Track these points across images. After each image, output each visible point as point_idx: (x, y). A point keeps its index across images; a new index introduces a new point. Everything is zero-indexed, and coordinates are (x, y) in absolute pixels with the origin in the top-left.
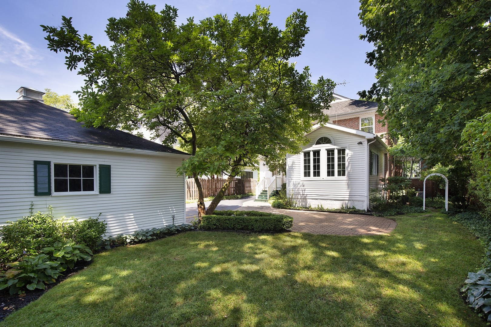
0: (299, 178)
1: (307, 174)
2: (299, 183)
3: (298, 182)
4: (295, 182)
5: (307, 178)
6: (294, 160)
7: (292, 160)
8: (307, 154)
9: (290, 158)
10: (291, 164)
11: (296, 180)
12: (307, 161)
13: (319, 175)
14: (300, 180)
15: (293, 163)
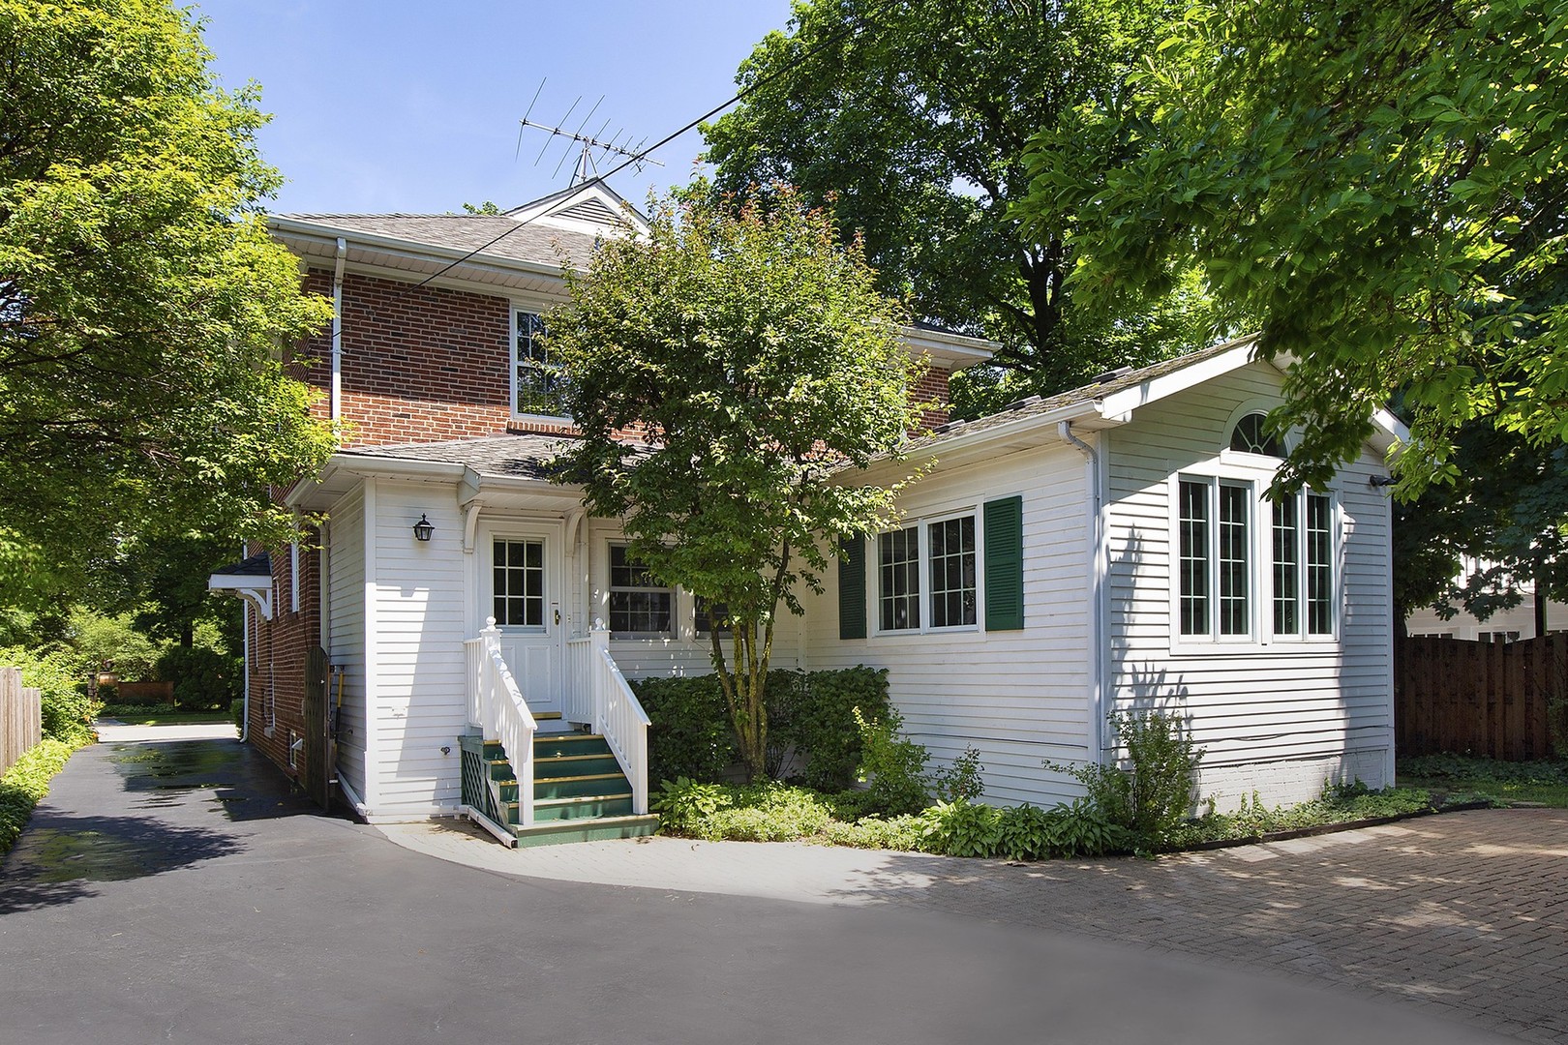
0: (1163, 643)
1: (1193, 619)
2: (1163, 673)
3: (1159, 667)
4: (1140, 667)
5: (1195, 643)
6: (1139, 522)
7: (1129, 521)
8: (1193, 493)
9: (1117, 508)
10: (1123, 545)
11: (1151, 655)
12: (1193, 538)
13: (1240, 629)
14: (1165, 655)
15: (1132, 539)
